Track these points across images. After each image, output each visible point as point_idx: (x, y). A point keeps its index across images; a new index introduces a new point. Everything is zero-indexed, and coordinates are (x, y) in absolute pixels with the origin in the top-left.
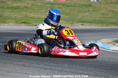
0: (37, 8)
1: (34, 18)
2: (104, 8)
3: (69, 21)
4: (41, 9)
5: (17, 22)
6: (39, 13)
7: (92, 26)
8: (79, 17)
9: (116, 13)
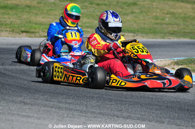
0: (47, 8)
2: (157, 8)
5: (13, 31)
6: (51, 17)
9: (177, 16)
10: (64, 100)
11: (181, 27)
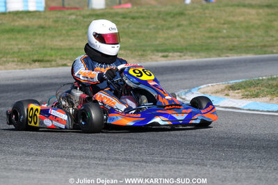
0: (66, 28)
1: (59, 49)
2: (211, 17)
3: (135, 50)
4: (75, 29)
5: (22, 61)
6: (72, 38)
7: (185, 59)
8: (159, 41)
9: (237, 25)
10: (79, 147)
11: (242, 40)
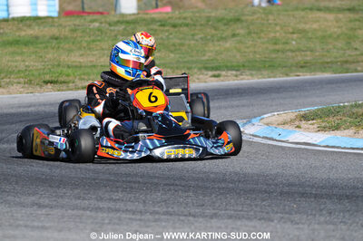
0: (87, 39)
1: (79, 67)
3: (177, 68)
4: (99, 41)
5: (30, 83)
6: (94, 53)
8: (208, 56)
9: (310, 35)
11: (317, 54)
